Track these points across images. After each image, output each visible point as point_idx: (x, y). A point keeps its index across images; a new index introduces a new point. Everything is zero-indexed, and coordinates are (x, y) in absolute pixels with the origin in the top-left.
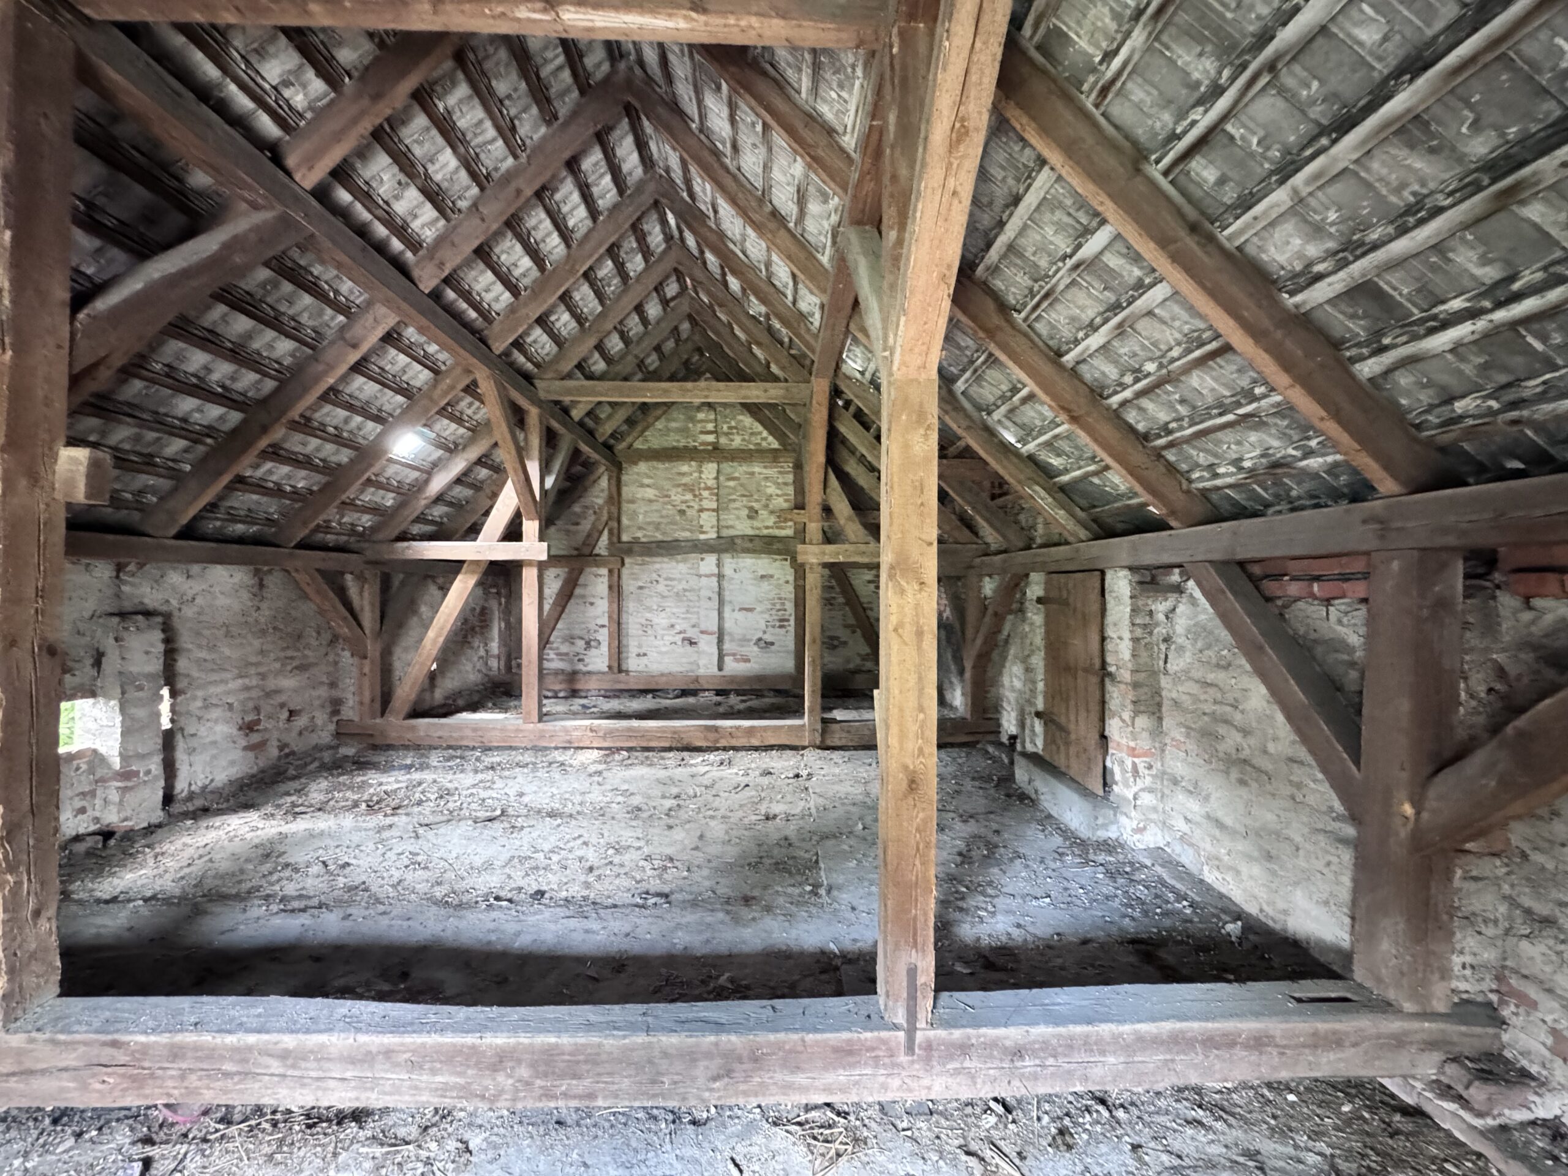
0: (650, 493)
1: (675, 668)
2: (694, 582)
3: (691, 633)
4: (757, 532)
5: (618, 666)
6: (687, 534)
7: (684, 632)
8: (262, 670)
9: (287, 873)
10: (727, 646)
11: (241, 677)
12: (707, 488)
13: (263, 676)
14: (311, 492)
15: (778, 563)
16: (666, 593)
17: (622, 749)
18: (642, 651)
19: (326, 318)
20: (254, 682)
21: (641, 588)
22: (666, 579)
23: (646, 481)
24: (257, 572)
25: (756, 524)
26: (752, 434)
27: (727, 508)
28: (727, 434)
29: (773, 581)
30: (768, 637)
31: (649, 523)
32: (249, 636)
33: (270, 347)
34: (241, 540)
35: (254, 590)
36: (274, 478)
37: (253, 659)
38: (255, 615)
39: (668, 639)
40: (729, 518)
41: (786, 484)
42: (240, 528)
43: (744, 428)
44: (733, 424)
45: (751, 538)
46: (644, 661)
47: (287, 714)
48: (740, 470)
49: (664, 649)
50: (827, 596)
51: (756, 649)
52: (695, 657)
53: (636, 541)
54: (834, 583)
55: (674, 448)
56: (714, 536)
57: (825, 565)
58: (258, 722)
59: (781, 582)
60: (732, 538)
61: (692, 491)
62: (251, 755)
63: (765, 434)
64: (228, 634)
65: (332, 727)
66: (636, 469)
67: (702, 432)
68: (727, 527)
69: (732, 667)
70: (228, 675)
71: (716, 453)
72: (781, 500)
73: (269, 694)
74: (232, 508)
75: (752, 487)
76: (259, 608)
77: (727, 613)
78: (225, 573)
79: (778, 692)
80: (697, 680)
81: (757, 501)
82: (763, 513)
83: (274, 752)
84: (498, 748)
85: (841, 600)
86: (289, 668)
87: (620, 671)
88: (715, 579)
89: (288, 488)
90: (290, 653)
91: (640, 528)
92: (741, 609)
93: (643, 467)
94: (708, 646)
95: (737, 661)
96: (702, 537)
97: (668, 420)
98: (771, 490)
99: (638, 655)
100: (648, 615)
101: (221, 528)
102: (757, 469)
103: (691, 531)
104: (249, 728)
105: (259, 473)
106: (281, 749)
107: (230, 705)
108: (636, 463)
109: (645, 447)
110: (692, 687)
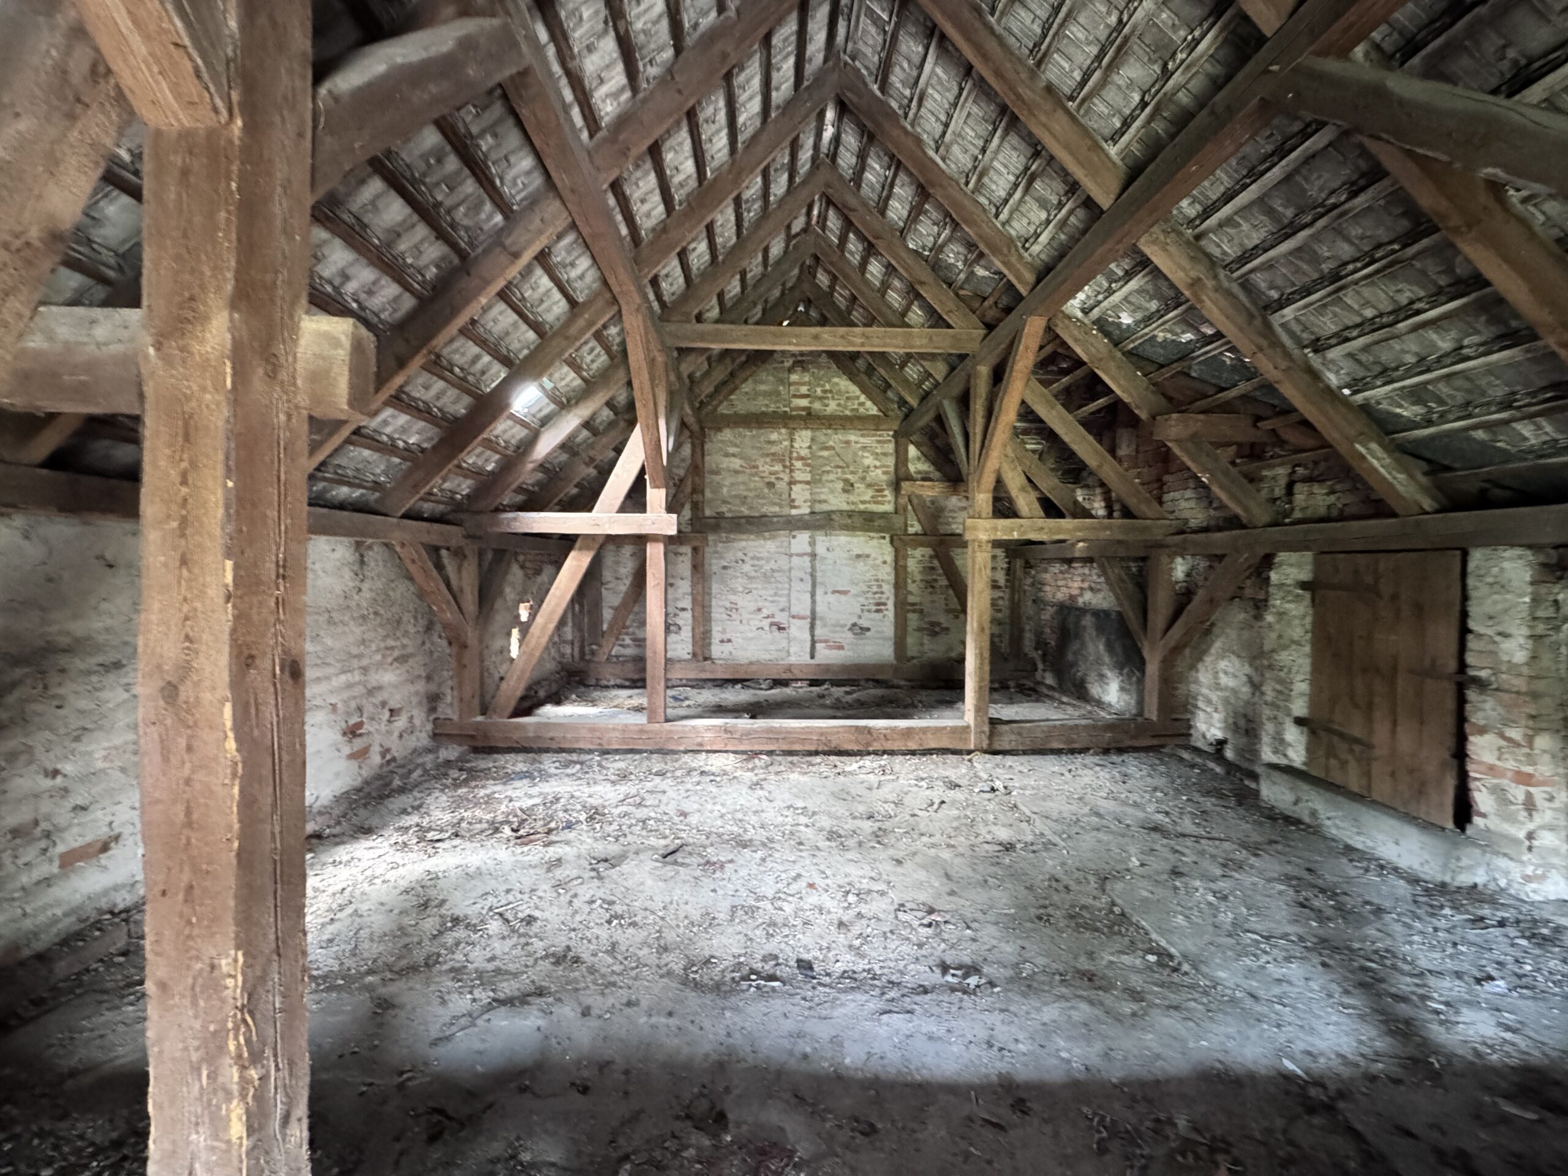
0: (736, 463)
1: (765, 656)
2: (783, 562)
3: (781, 618)
4: (853, 507)
5: (701, 651)
6: (777, 509)
7: (773, 616)
8: (365, 662)
9: (460, 933)
10: (818, 631)
11: (344, 672)
12: (801, 458)
13: (365, 670)
14: (423, 450)
15: (875, 542)
16: (753, 574)
17: (761, 753)
18: (726, 637)
19: (483, 216)
20: (357, 678)
21: (725, 568)
22: (752, 558)
23: (732, 450)
24: (358, 545)
25: (852, 498)
26: (848, 398)
27: (820, 481)
28: (821, 398)
29: (870, 562)
30: (865, 623)
31: (736, 496)
32: (352, 623)
33: (417, 250)
34: (342, 506)
35: (356, 568)
36: (388, 430)
37: (355, 651)
38: (356, 597)
39: (756, 623)
40: (824, 493)
41: (885, 454)
42: (343, 492)
43: (839, 392)
44: (828, 387)
45: (850, 514)
46: (728, 647)
47: (387, 714)
48: (836, 438)
49: (750, 635)
50: (929, 578)
51: (850, 635)
52: (784, 644)
53: (720, 516)
54: (936, 563)
55: (764, 414)
56: (807, 511)
57: (997, 544)
58: (360, 725)
59: (879, 562)
60: (829, 514)
61: (783, 461)
62: (354, 764)
63: (863, 398)
64: (331, 622)
65: (429, 727)
66: (720, 436)
67: (795, 396)
68: (820, 502)
69: (826, 655)
70: (330, 671)
71: (809, 418)
72: (879, 471)
73: (371, 692)
74: (339, 466)
75: (849, 458)
76: (360, 590)
77: (819, 598)
78: (327, 548)
79: (878, 683)
80: (789, 669)
81: (852, 473)
82: (860, 487)
83: (376, 759)
84: (617, 751)
85: (944, 582)
86: (390, 660)
87: (706, 659)
88: (807, 559)
89: (401, 444)
90: (391, 643)
91: (724, 502)
92: (834, 592)
93: (727, 434)
94: (799, 631)
95: (830, 648)
96: (794, 512)
97: (756, 382)
98: (869, 461)
99: (722, 641)
100: (733, 598)
101: (325, 490)
102: (853, 438)
103: (781, 506)
104: (352, 732)
105: (374, 423)
106: (383, 756)
107: (334, 706)
108: (719, 429)
109: (731, 412)
110: (785, 676)
